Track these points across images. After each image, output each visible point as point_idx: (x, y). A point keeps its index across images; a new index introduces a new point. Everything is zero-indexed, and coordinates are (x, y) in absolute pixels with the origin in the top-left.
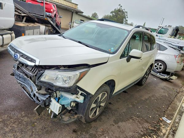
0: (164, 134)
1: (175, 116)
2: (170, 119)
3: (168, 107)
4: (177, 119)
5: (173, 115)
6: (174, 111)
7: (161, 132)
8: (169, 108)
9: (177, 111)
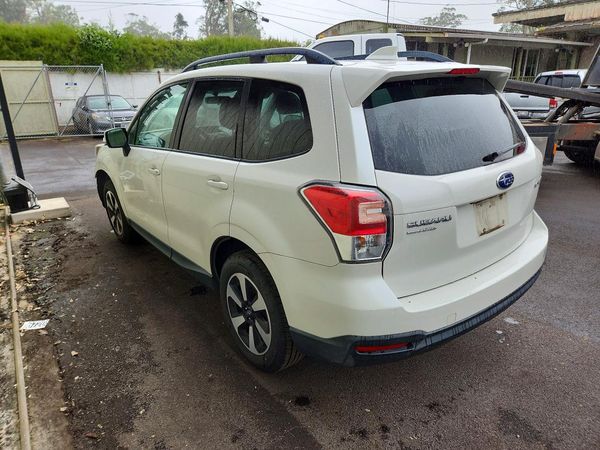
0: (18, 300)
1: (20, 358)
2: (27, 336)
3: (61, 369)
4: (10, 353)
5: (29, 354)
6: (33, 372)
7: (27, 299)
8: (55, 371)
9: (22, 387)
